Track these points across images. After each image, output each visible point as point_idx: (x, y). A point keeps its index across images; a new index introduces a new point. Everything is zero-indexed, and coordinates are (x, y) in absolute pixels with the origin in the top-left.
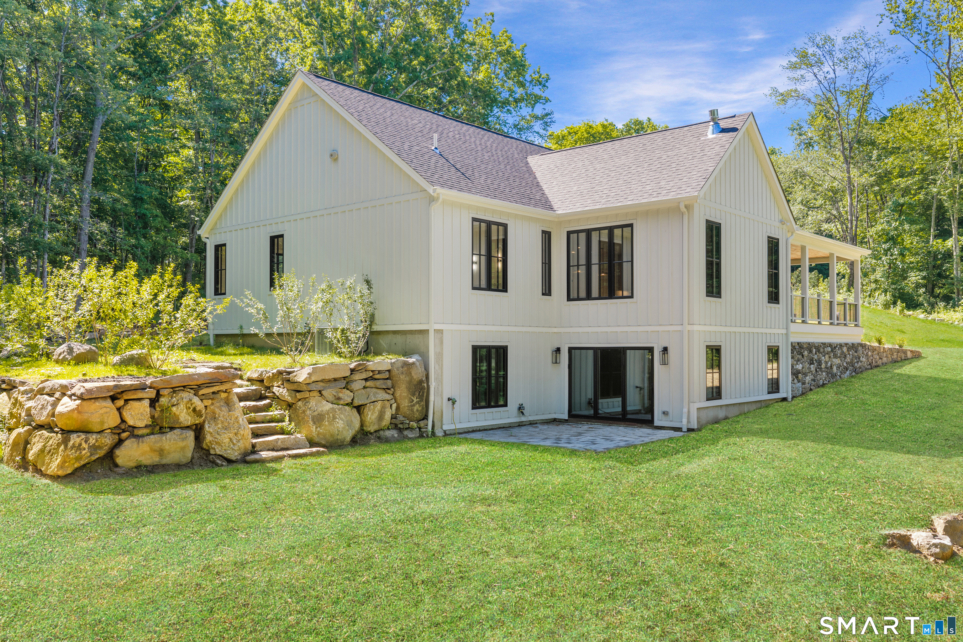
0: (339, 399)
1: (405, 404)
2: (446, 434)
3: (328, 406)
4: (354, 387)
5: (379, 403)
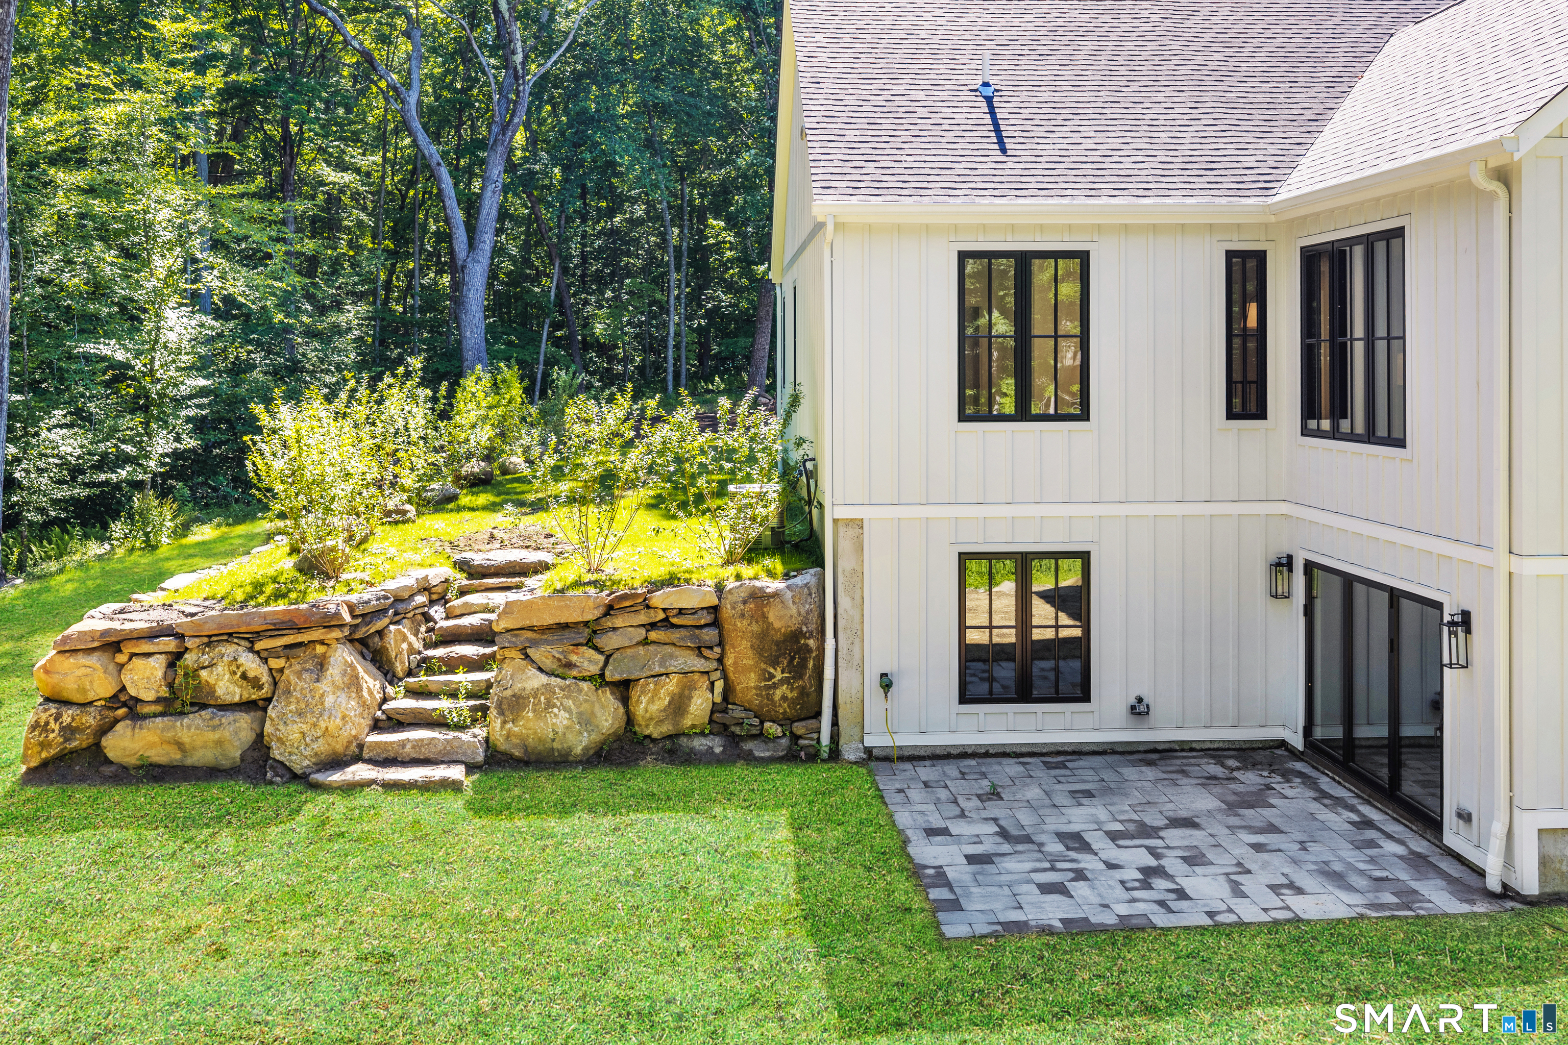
0: (570, 665)
2: (871, 756)
3: (536, 680)
4: (610, 642)
5: (675, 678)
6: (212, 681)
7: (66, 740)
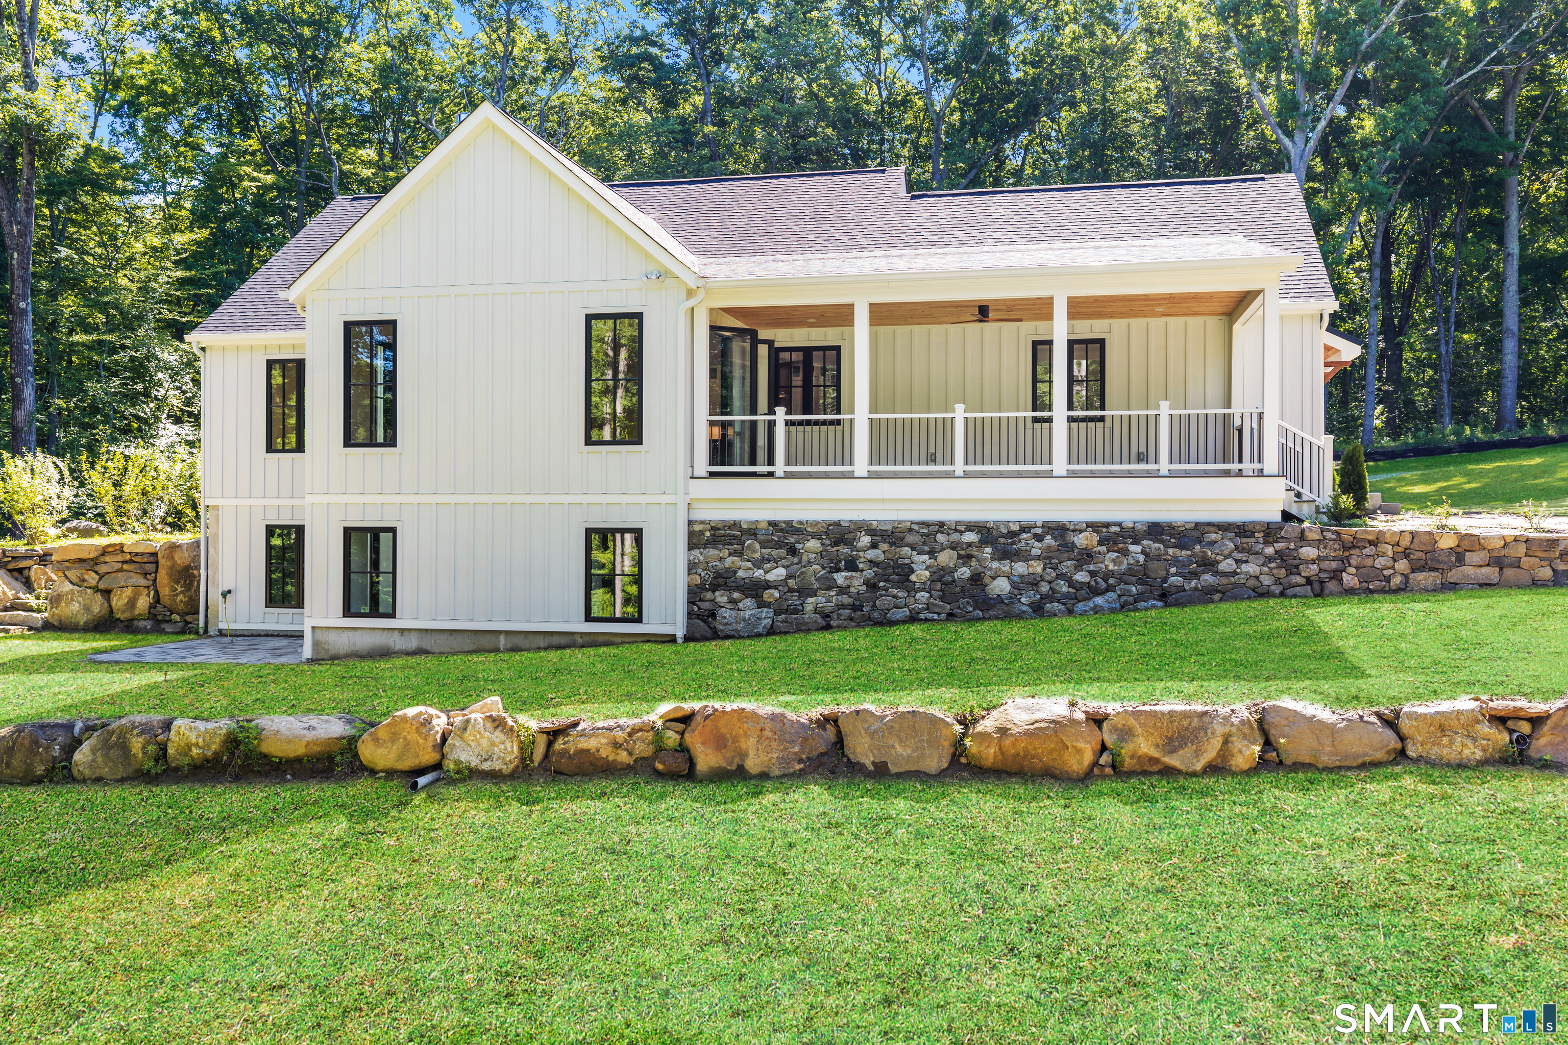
0: (84, 580)
1: (165, 592)
2: (221, 633)
3: (68, 587)
4: (103, 569)
5: (130, 589)
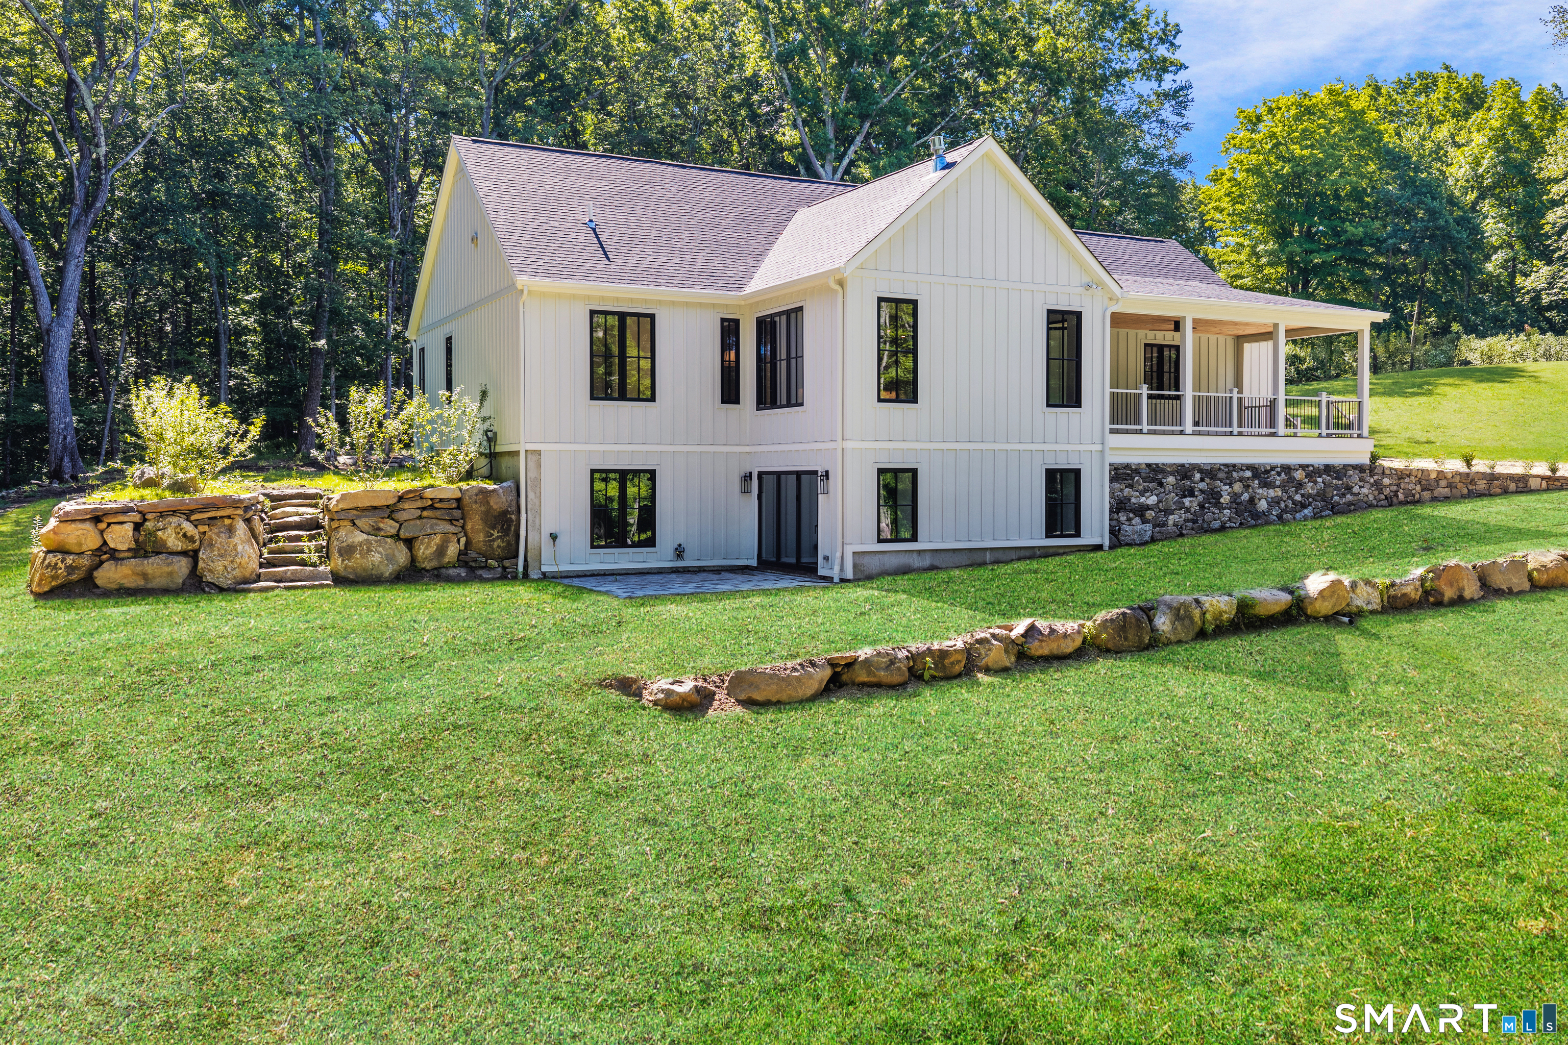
0: (379, 529)
1: (479, 538)
2: (544, 576)
3: (360, 537)
4: (402, 516)
5: (439, 537)
6: (164, 538)
7: (69, 574)
